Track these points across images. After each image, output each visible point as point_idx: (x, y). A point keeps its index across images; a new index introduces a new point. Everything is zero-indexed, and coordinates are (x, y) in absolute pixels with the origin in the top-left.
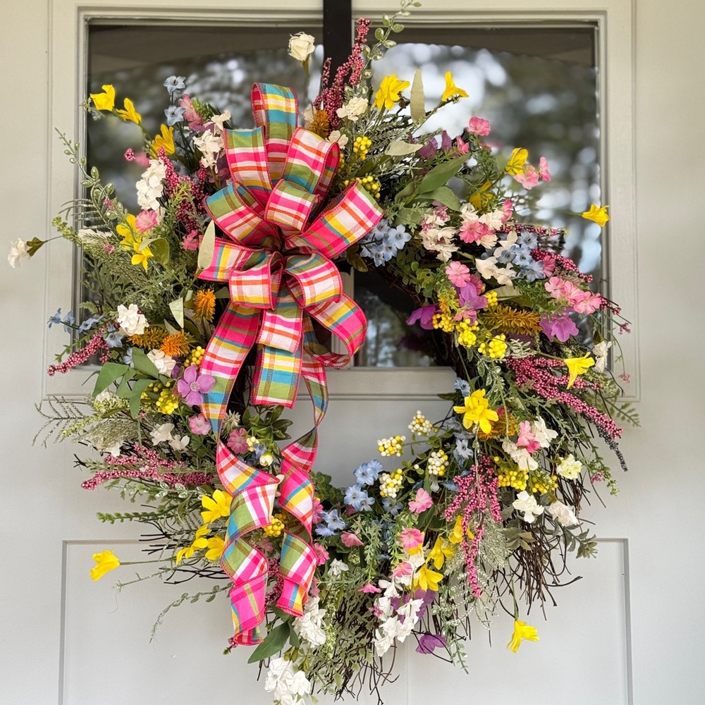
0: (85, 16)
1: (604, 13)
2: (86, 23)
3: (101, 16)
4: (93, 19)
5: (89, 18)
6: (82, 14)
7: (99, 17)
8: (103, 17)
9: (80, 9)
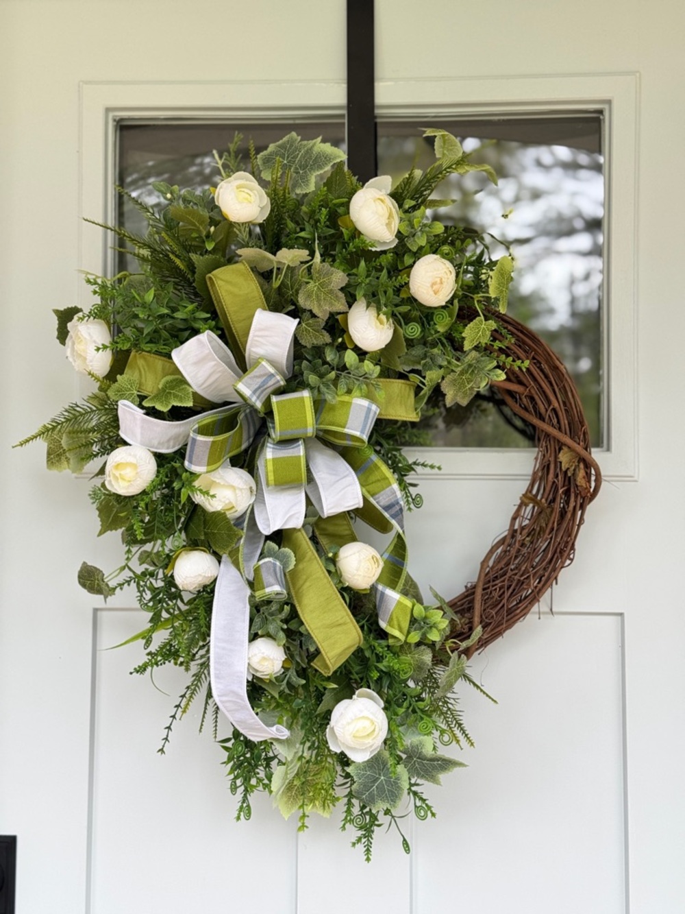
0: (114, 116)
1: (609, 102)
2: (115, 123)
3: (129, 116)
4: (122, 120)
5: (117, 118)
6: (111, 115)
7: (127, 117)
8: (131, 117)
9: (108, 110)
